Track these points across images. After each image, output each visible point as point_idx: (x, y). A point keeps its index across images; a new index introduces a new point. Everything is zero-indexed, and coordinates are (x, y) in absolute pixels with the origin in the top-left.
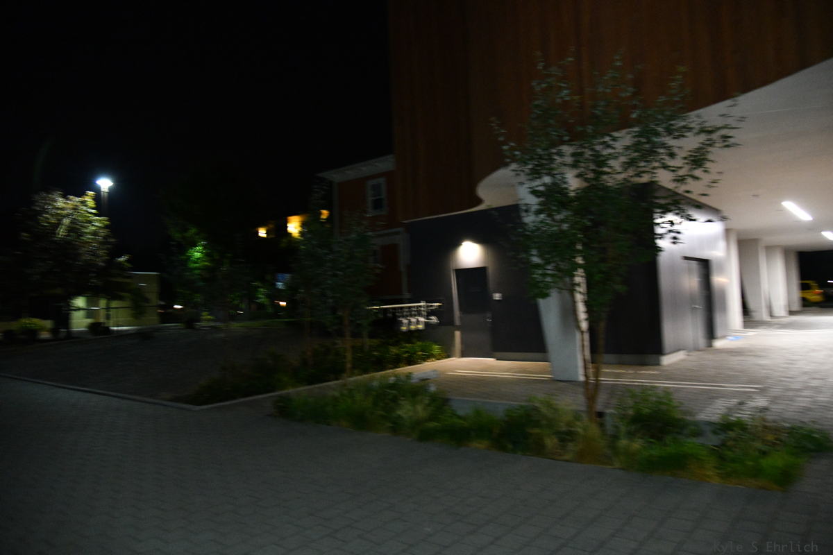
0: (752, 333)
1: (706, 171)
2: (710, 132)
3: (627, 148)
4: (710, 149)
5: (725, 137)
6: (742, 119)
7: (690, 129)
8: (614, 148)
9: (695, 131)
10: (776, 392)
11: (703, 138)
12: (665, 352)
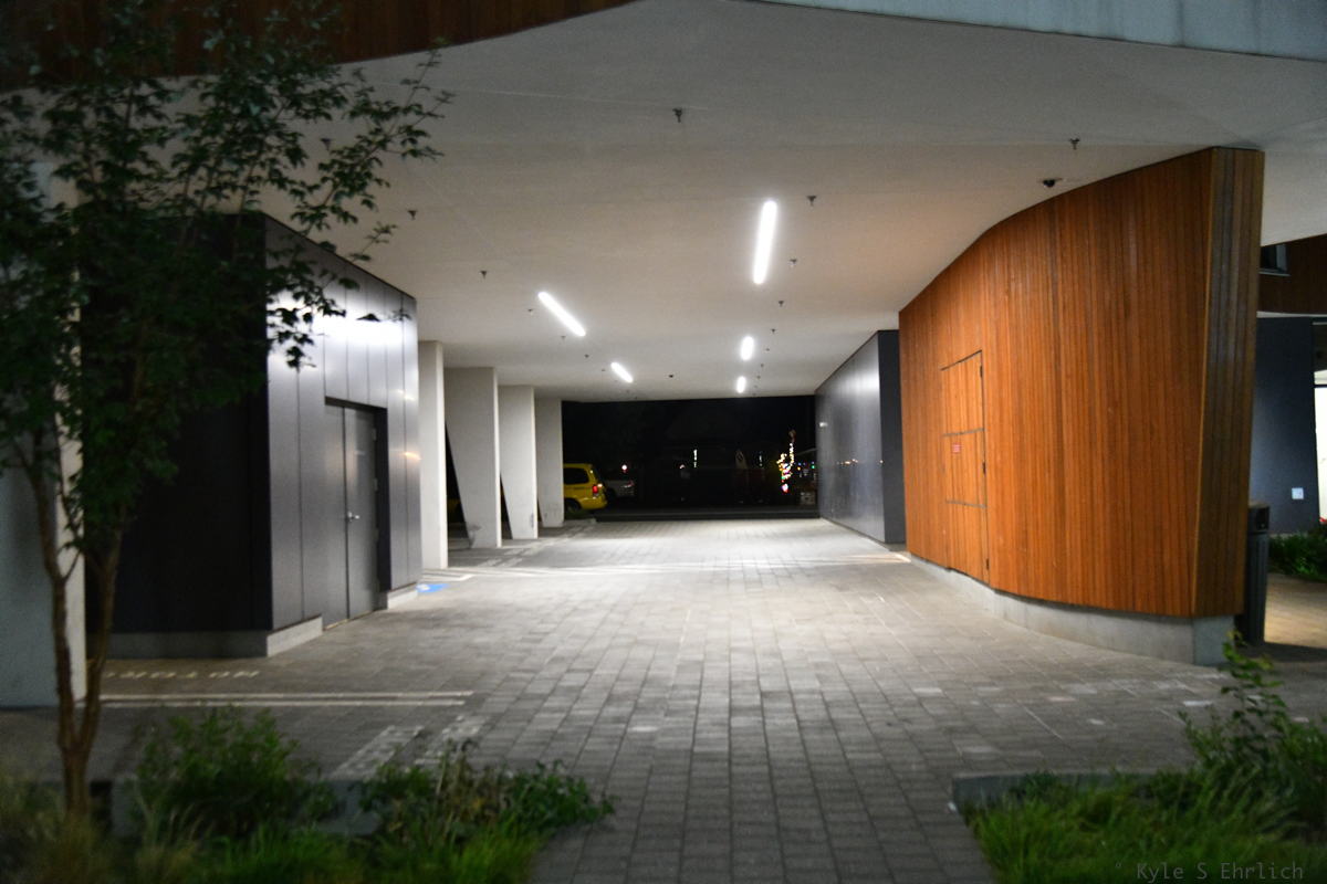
0: (466, 575)
1: (368, 203)
2: (380, 116)
3: (190, 120)
4: (380, 154)
5: (412, 134)
6: (445, 98)
7: (339, 101)
8: (159, 116)
9: (349, 107)
10: (498, 703)
11: (364, 125)
12: (276, 625)
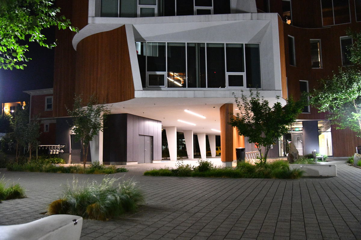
12: (127, 161)
